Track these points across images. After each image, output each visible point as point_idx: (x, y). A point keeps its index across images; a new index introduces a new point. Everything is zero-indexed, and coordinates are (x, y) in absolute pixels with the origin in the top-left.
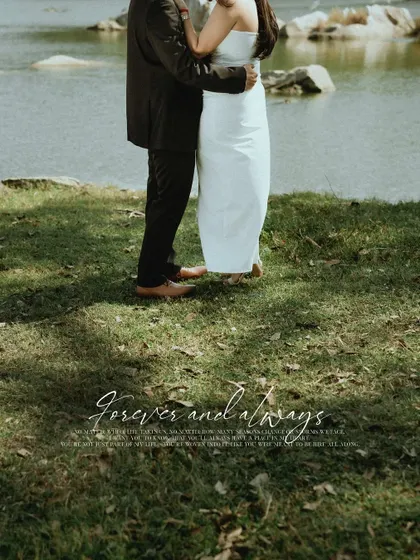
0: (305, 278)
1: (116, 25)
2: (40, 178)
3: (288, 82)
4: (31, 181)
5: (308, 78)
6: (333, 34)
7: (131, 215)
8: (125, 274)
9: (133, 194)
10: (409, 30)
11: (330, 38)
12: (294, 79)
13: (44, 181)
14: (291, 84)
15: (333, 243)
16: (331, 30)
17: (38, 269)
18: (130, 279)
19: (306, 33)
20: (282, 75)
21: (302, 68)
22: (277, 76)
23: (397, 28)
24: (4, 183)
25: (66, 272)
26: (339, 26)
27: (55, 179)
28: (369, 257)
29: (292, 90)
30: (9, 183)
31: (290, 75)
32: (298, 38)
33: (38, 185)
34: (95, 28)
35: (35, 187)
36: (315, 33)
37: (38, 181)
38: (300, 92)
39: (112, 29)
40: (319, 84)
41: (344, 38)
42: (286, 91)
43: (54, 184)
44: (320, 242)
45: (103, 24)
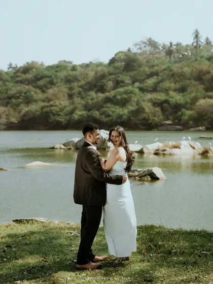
0: (148, 261)
1: (63, 147)
2: (30, 218)
3: (144, 174)
4: (26, 220)
5: (153, 173)
6: (165, 152)
7: (73, 234)
8: (71, 260)
9: (73, 225)
10: (201, 152)
11: (164, 154)
12: (146, 173)
13: (32, 220)
14: (145, 175)
15: (160, 246)
16: (164, 150)
17: (32, 259)
18: (73, 262)
19: (153, 152)
20: (141, 171)
21: (150, 168)
22: (139, 172)
23: (195, 150)
24: (14, 221)
25: (45, 260)
26: (168, 149)
27: (36, 219)
28: (176, 253)
29: (146, 178)
30: (16, 221)
31: (145, 171)
32: (149, 154)
33: (29, 222)
34: (53, 148)
35: (28, 223)
36: (157, 152)
37: (29, 220)
38: (150, 179)
39: (61, 148)
40: (158, 176)
41: (170, 154)
42: (143, 178)
43: (36, 221)
44: (155, 246)
45: (57, 146)
